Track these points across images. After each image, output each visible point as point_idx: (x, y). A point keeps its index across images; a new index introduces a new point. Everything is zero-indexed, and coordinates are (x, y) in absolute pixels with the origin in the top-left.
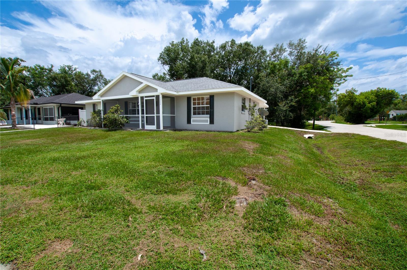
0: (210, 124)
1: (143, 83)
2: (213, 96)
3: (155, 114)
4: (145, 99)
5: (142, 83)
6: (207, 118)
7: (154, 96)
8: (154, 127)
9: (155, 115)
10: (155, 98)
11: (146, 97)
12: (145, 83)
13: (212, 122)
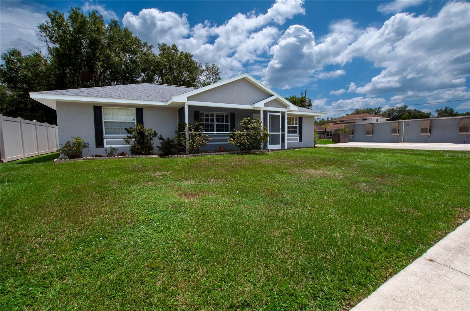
0: (299, 141)
1: (274, 95)
2: (302, 117)
3: (280, 131)
4: (269, 114)
5: (272, 95)
6: (296, 136)
7: (279, 112)
8: (278, 146)
9: (280, 133)
10: (280, 114)
11: (270, 112)
12: (276, 96)
13: (301, 140)
